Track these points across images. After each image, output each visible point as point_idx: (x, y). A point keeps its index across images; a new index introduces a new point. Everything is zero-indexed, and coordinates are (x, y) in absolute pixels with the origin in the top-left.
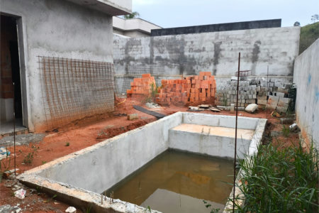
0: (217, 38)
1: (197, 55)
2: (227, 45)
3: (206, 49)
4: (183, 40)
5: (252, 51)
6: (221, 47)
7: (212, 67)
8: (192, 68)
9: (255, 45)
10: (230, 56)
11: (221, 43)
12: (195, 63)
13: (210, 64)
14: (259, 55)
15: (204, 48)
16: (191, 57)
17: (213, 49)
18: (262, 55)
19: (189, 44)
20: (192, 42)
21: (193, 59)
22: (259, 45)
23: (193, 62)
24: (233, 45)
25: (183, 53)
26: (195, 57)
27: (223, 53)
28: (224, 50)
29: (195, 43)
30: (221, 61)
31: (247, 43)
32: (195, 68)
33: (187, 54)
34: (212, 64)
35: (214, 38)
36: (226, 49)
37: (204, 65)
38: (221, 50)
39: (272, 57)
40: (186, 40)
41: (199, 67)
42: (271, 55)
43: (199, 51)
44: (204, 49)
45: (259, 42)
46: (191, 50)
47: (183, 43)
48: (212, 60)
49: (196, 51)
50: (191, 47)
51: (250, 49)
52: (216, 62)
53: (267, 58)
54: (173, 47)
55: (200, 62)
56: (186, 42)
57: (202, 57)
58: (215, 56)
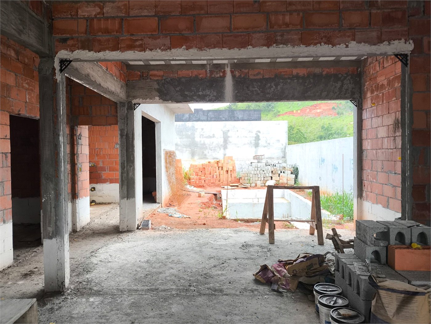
0: (225, 126)
1: (207, 141)
2: (234, 133)
3: (216, 136)
4: (193, 127)
5: (254, 139)
6: (229, 134)
7: (222, 151)
8: (203, 153)
9: (256, 134)
10: (237, 143)
11: (229, 131)
12: (206, 148)
13: (220, 149)
14: (260, 142)
15: (213, 135)
16: (202, 142)
17: (222, 136)
18: (262, 142)
19: (199, 130)
20: (202, 129)
21: (204, 144)
22: (259, 134)
23: (204, 146)
24: (239, 133)
25: (194, 138)
26: (206, 143)
27: (230, 139)
28: (231, 137)
29: (205, 130)
30: (229, 146)
31: (250, 132)
32: (206, 152)
33: (197, 139)
34: (222, 149)
35: (222, 127)
36: (234, 136)
37: (215, 150)
38: (229, 137)
39: (269, 144)
40: (196, 127)
41: (210, 151)
42: (268, 142)
43: (210, 137)
45: (259, 132)
46: (201, 136)
47: (193, 129)
48: (221, 145)
49: (207, 137)
50: (201, 133)
51: (253, 137)
52: (225, 147)
53: (266, 145)
54: (184, 133)
55: (211, 147)
56: (197, 129)
57: (213, 143)
58: (224, 142)
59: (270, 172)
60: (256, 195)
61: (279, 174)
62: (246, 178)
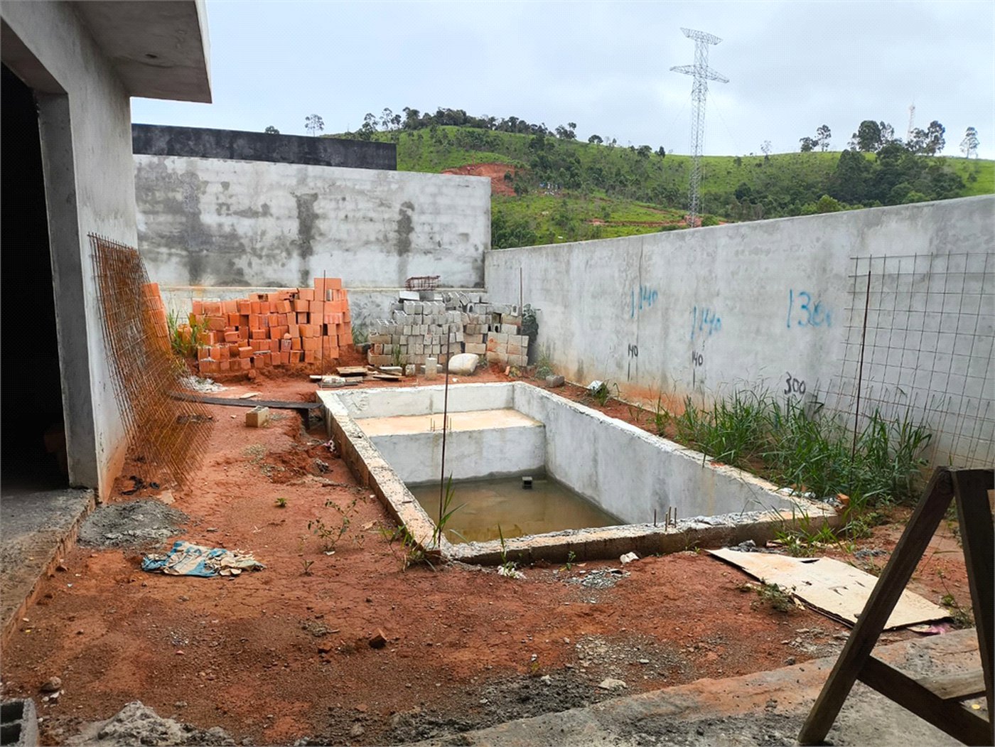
0: (303, 181)
1: (245, 226)
2: (333, 205)
3: (273, 210)
4: (193, 175)
5: (395, 227)
6: (318, 207)
7: (295, 263)
8: (231, 264)
9: (402, 212)
10: (344, 236)
11: (315, 196)
12: (241, 250)
13: (289, 254)
14: (413, 236)
15: (265, 206)
16: (227, 229)
17: (295, 213)
18: (418, 238)
19: (214, 188)
20: (226, 185)
21: (233, 236)
22: (409, 212)
23: (232, 245)
24: (349, 205)
25: (196, 215)
26: (240, 232)
27: (322, 225)
28: (325, 217)
29: (234, 189)
30: (318, 247)
31: (382, 204)
32: (241, 263)
33: (209, 218)
34: (295, 254)
35: (294, 182)
36: (332, 215)
37: (271, 257)
38: (316, 216)
39: (439, 244)
40: (202, 176)
41: (255, 261)
42: (437, 238)
43: (250, 213)
44: (266, 211)
45: (410, 206)
46: (223, 208)
47: (195, 186)
48: (293, 242)
49: (242, 214)
50: (222, 199)
51: (390, 221)
52: (306, 251)
53: (429, 246)
54: (159, 195)
55: (258, 246)
56: (206, 183)
57: (263, 233)
58: (300, 232)
59: (458, 330)
60: (431, 405)
61: (485, 336)
62: (388, 348)
